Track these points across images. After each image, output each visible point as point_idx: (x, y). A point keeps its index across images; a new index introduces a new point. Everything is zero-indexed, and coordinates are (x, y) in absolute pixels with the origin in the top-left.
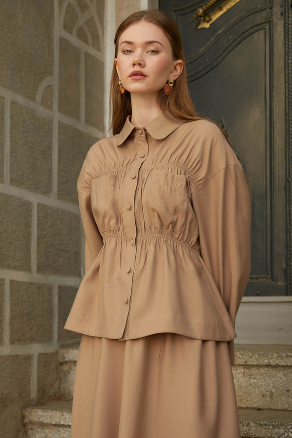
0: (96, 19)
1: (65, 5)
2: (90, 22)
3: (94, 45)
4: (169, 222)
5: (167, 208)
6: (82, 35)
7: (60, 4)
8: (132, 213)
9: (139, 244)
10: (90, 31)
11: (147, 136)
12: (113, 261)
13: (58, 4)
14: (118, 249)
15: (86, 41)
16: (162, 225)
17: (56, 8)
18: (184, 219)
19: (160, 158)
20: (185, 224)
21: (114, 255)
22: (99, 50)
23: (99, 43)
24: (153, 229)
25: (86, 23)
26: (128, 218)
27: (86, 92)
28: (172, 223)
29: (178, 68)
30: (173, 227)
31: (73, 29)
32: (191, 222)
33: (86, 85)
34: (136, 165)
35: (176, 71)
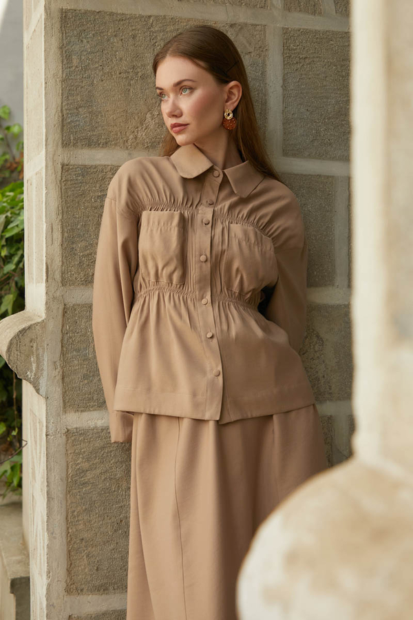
8: (208, 267)
9: (215, 306)
16: (241, 291)
24: (230, 292)
35: (234, 95)
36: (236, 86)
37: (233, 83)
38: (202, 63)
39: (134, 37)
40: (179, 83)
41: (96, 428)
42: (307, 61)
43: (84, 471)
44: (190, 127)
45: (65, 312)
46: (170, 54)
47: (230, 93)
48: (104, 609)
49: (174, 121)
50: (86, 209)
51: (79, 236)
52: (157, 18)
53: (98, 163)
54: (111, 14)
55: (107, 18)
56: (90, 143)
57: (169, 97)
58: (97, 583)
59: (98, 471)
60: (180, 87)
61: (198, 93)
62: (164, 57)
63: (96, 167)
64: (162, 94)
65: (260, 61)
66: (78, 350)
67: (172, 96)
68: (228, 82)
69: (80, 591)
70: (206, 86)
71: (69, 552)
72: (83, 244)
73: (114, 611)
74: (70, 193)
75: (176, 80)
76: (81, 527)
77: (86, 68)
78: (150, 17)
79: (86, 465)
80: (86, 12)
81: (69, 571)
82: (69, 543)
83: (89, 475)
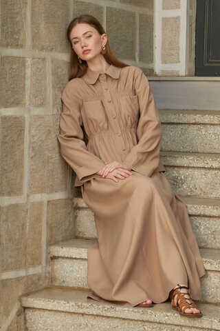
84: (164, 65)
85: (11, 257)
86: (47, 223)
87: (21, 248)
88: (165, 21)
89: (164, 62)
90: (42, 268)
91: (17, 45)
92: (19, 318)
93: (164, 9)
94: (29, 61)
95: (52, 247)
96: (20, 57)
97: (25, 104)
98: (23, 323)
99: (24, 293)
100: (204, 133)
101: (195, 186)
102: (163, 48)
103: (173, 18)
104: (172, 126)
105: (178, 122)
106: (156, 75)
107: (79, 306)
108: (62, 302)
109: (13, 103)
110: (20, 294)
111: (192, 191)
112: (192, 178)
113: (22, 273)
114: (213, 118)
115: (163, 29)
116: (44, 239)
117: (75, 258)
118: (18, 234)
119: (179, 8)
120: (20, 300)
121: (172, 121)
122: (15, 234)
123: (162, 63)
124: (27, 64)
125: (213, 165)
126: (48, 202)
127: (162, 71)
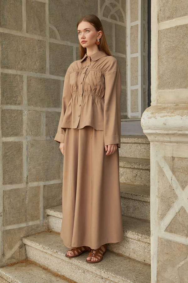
0: (121, 10)
1: (104, 7)
2: (118, 12)
3: (120, 21)
4: (94, 88)
5: (94, 84)
6: (113, 17)
7: (101, 7)
8: (82, 85)
9: (83, 96)
10: (118, 15)
11: (91, 60)
12: (75, 102)
13: (100, 7)
14: (76, 98)
15: (116, 19)
16: (91, 90)
17: (99, 9)
18: (99, 88)
19: (93, 67)
20: (99, 90)
21: (75, 100)
22: (123, 22)
23: (123, 19)
24: (88, 91)
25: (116, 12)
26: (80, 87)
27: (116, 40)
28: (95, 89)
29: (100, 34)
30: (95, 91)
31: (108, 16)
32: (102, 89)
33: (116, 37)
34: (85, 69)
35: (100, 35)
36: (101, 32)
37: (100, 31)
38: (92, 24)
39: (17, 41)
40: (86, 29)
41: (9, 141)
42: (54, 51)
43: (7, 153)
44: (87, 42)
45: (2, 111)
46: (84, 20)
47: (99, 34)
48: (12, 188)
49: (83, 40)
50: (7, 84)
51: (5, 92)
52: (22, 37)
53: (9, 73)
54: (12, 35)
55: (11, 36)
56: (8, 68)
57: (82, 33)
58: (10, 182)
59: (10, 153)
60: (86, 30)
61: (91, 32)
62: (81, 21)
63: (9, 74)
64: (80, 32)
65: (45, 50)
66: (5, 121)
67: (83, 33)
68: (99, 31)
69: (6, 184)
70: (93, 31)
71: (3, 174)
72: (6, 94)
73: (14, 189)
74: (3, 80)
75: (85, 28)
76: (6, 167)
77: (6, 48)
78: (20, 36)
79: (7, 151)
80: (6, 34)
81: (3, 178)
82: (3, 171)
83: (8, 154)
84: (132, 113)
85: (13, 217)
86: (44, 197)
87: (22, 212)
88: (132, 91)
89: (132, 112)
90: (40, 221)
91: (16, 104)
92: (20, 249)
93: (131, 86)
94: (25, 112)
95: (47, 210)
96: (18, 110)
97: (23, 135)
98: (24, 252)
99: (25, 235)
100: (139, 148)
101: (127, 178)
102: (132, 105)
103: (135, 90)
104: (125, 144)
105: (127, 142)
106: (128, 118)
107: (43, 248)
108: (38, 244)
109: (12, 134)
110: (22, 236)
111: (126, 180)
112: (126, 173)
113: (23, 225)
114: (143, 140)
115: (131, 96)
116: (41, 205)
117: (56, 217)
118: (19, 204)
119: (138, 84)
120: (22, 240)
121: (124, 142)
122: (17, 205)
123: (131, 112)
124: (24, 114)
125: (135, 167)
126: (44, 186)
127: (131, 116)
